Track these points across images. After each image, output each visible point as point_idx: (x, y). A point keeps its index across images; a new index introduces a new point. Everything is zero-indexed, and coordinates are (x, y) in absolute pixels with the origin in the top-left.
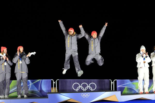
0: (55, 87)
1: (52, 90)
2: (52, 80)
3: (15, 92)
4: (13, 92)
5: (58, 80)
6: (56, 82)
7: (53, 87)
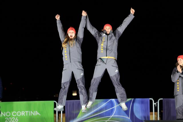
0: (156, 110)
1: (151, 116)
2: (150, 99)
3: (91, 119)
4: (86, 118)
5: (162, 99)
6: (157, 103)
7: (152, 111)
